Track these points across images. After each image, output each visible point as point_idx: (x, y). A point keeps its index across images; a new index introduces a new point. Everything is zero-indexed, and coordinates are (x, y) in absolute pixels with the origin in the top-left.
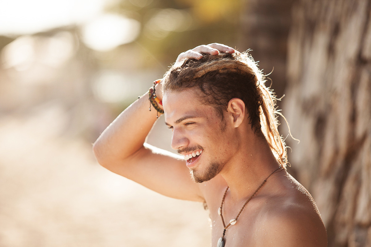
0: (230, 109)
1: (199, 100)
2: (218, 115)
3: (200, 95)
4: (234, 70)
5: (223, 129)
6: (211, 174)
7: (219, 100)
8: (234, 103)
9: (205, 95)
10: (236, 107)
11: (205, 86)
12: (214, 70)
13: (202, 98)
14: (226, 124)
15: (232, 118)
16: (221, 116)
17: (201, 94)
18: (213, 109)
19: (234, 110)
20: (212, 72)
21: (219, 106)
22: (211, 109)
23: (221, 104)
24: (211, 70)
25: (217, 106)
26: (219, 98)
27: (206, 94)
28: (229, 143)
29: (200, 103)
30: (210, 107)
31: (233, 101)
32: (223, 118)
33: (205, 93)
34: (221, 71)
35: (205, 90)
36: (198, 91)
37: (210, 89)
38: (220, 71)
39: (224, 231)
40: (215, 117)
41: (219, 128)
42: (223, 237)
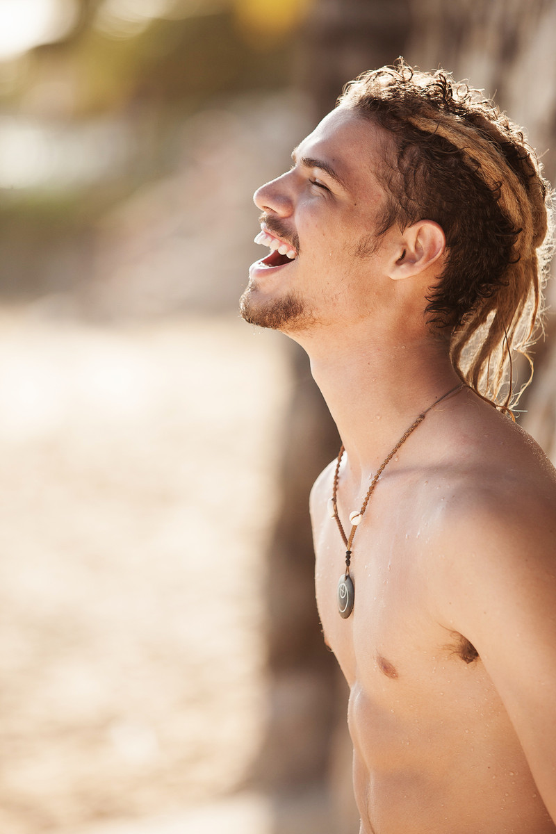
2: (381, 219)
12: (455, 143)
15: (398, 254)
16: (382, 227)
17: (392, 157)
18: (384, 201)
19: (417, 243)
20: (448, 143)
21: (401, 207)
22: (380, 197)
23: (405, 207)
24: (449, 138)
25: (395, 204)
27: (400, 166)
29: (373, 169)
30: (381, 191)
32: (382, 232)
33: (399, 161)
34: (466, 159)
36: (393, 147)
39: (346, 555)
40: (370, 216)
42: (348, 569)
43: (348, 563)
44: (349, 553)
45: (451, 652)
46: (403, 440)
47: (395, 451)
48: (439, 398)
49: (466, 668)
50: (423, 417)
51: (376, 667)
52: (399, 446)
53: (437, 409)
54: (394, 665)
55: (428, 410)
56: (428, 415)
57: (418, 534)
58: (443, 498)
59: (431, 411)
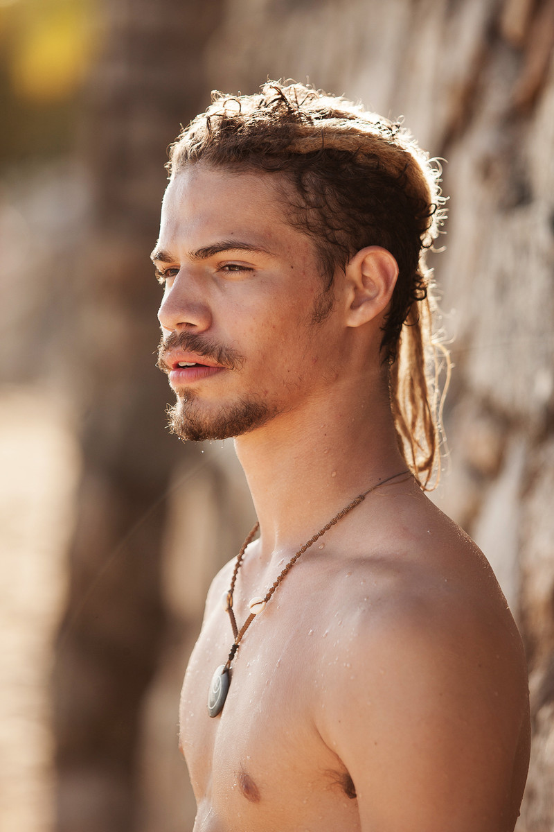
0: (353, 268)
1: (284, 209)
2: (322, 270)
3: (291, 199)
4: (395, 172)
5: (321, 314)
6: (235, 425)
7: (332, 229)
8: (371, 261)
9: (303, 204)
10: (373, 273)
11: (311, 178)
12: (346, 148)
13: (293, 208)
14: (330, 306)
15: (350, 297)
17: (294, 197)
18: (312, 247)
19: (364, 278)
20: (339, 151)
21: (330, 246)
22: (306, 244)
23: (335, 243)
24: (337, 146)
25: (324, 245)
26: (335, 223)
27: (308, 203)
28: (316, 361)
29: (283, 218)
31: (372, 251)
32: (330, 285)
33: (304, 198)
34: (361, 159)
35: (307, 189)
36: (289, 186)
37: (320, 192)
38: (359, 156)
39: (231, 647)
41: (310, 308)
42: (229, 663)
43: (231, 657)
44: (235, 648)
45: (334, 781)
46: (334, 522)
47: (322, 533)
48: (382, 480)
49: (346, 806)
50: (362, 498)
51: (235, 783)
52: (328, 528)
53: (376, 493)
54: (258, 785)
55: (367, 493)
56: (367, 498)
57: (327, 632)
58: (368, 598)
59: (371, 494)
